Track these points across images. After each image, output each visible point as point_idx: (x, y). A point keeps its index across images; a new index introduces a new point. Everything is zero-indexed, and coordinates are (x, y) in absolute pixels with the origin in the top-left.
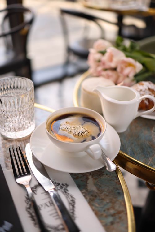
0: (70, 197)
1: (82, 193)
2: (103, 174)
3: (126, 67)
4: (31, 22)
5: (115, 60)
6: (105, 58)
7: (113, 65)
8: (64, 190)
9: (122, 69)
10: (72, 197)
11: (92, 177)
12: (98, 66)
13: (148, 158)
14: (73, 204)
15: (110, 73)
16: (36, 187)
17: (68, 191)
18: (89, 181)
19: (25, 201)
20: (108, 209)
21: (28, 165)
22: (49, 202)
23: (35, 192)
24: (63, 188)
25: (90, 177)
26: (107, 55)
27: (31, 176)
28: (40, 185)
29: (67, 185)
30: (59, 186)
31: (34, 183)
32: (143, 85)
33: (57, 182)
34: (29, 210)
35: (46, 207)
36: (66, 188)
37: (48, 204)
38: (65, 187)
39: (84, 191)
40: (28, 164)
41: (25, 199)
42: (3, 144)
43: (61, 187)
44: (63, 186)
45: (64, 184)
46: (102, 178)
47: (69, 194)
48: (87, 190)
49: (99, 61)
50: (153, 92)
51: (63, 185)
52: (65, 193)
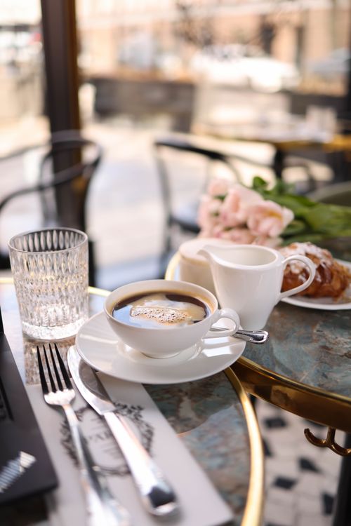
0: (144, 426)
1: (169, 421)
2: (211, 395)
3: (265, 217)
4: (96, 164)
5: (243, 205)
6: (226, 207)
7: (240, 216)
8: (135, 415)
9: (257, 223)
10: (147, 426)
11: (190, 398)
12: (216, 224)
13: (302, 372)
14: (149, 436)
15: (236, 233)
16: (82, 410)
17: (141, 416)
18: (182, 405)
19: (61, 431)
20: (216, 446)
21: (71, 379)
22: (105, 433)
23: (80, 418)
24: (133, 414)
25: (186, 399)
26: (229, 200)
27: (73, 390)
28: (90, 407)
29: (140, 408)
30: (126, 410)
31: (79, 405)
32: (295, 248)
33: (123, 403)
34: (66, 443)
35: (99, 440)
36: (139, 412)
37: (103, 436)
38: (136, 411)
39: (172, 419)
40: (71, 377)
41: (60, 427)
42: (26, 347)
43: (130, 412)
44: (132, 410)
45: (135, 406)
46: (209, 399)
47: (142, 422)
48: (178, 417)
49: (217, 214)
50: (315, 260)
51: (133, 407)
52: (135, 420)
